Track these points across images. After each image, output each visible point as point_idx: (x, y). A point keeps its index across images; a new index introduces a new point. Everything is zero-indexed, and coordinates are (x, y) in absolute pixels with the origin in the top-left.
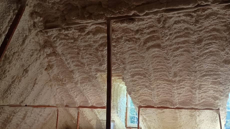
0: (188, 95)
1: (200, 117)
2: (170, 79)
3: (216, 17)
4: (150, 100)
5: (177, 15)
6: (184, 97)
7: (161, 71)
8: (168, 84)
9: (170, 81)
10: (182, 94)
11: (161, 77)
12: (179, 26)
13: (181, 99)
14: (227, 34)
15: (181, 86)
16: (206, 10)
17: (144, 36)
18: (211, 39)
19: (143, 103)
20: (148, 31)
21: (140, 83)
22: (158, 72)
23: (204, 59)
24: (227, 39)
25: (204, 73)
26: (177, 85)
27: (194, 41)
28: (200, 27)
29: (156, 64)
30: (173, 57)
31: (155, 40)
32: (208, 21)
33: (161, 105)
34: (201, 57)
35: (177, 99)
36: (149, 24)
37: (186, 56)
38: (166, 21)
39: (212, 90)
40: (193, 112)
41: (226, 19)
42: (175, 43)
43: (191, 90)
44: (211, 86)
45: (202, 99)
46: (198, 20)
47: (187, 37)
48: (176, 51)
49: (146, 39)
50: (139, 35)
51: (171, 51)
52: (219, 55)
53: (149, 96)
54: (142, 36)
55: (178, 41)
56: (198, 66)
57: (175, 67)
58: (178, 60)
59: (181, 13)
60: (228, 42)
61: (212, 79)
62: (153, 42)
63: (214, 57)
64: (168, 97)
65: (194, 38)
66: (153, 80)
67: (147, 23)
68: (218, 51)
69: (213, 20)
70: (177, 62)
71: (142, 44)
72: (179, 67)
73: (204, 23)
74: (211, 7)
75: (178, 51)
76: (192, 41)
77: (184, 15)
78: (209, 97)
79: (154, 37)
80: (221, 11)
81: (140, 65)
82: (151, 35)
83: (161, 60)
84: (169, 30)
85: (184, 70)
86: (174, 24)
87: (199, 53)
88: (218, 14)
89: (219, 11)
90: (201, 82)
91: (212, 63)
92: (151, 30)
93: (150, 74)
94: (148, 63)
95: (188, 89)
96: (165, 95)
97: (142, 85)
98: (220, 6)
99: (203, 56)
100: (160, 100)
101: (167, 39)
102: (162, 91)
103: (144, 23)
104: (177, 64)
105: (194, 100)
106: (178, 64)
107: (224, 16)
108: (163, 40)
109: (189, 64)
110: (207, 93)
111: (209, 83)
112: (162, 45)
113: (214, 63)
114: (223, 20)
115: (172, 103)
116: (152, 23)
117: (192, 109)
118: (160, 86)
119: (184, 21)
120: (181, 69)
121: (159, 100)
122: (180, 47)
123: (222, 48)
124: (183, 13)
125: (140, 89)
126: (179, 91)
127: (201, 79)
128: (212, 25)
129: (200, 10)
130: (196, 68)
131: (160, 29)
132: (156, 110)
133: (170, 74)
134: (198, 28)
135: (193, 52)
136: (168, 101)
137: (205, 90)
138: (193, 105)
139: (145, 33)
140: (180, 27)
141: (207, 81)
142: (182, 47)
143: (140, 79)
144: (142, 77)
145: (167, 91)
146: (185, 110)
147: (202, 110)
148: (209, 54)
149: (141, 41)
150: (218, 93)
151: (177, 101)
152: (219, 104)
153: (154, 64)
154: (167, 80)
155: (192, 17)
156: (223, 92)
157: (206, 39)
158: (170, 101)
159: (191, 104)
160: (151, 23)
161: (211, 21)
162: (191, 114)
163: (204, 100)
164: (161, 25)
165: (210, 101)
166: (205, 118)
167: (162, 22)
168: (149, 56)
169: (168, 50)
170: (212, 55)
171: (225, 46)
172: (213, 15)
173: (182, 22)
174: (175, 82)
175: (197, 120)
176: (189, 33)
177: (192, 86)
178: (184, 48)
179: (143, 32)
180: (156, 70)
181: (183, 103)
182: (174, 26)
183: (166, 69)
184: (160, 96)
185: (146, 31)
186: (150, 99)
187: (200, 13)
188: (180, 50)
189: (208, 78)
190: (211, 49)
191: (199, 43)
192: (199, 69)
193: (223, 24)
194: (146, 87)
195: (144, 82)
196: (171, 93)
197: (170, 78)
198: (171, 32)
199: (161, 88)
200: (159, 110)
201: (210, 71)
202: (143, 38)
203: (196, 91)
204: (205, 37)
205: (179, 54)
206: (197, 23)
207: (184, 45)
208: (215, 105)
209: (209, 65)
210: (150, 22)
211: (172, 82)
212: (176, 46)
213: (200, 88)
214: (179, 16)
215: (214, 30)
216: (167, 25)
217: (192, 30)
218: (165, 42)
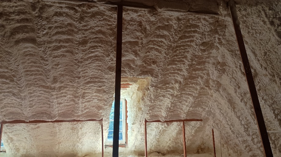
0: (70, 105)
1: (82, 129)
2: (47, 85)
3: (102, 18)
4: (20, 113)
5: (58, 5)
6: (65, 108)
7: (37, 75)
8: (45, 91)
9: (47, 87)
10: (62, 103)
11: (36, 82)
12: (61, 20)
13: (61, 110)
14: (112, 39)
15: (62, 94)
16: (92, 7)
17: (11, 23)
18: (97, 42)
19: (9, 117)
20: (17, 17)
21: (4, 89)
22: (32, 75)
23: (89, 63)
24: (112, 44)
25: (89, 80)
26: (57, 93)
27: (78, 41)
28: (85, 26)
29: (29, 64)
30: (53, 58)
31: (27, 32)
32: (94, 20)
33: (35, 118)
34: (85, 61)
35: (56, 110)
36: (19, 8)
37: (69, 58)
38: (43, 9)
39: (96, 98)
40: (74, 125)
41: (112, 23)
42: (56, 40)
43: (74, 99)
44: (95, 94)
45: (85, 109)
46: (83, 17)
47: (70, 35)
48: (56, 50)
49: (14, 29)
50: (4, 20)
51: (50, 49)
52: (104, 61)
53: (18, 108)
54: (7, 22)
55: (60, 39)
56: (82, 71)
57: (56, 70)
58: (59, 62)
59: (63, 3)
60: (113, 48)
61: (96, 87)
62: (25, 34)
63: (99, 63)
64: (45, 108)
65: (78, 37)
66: (24, 86)
67: (16, 7)
68: (103, 56)
69: (100, 20)
70: (57, 65)
71: (9, 34)
72: (60, 71)
73: (89, 22)
74: (98, 6)
75: (60, 51)
76: (76, 41)
77: (66, 7)
78: (93, 107)
79: (27, 28)
80: (107, 12)
81: (5, 64)
82: (22, 24)
83: (37, 59)
84: (48, 22)
85: (66, 75)
86: (54, 15)
87: (83, 56)
88: (104, 15)
89: (106, 12)
90: (85, 90)
91: (97, 69)
92: (22, 18)
93: (20, 77)
94: (16, 62)
95: (71, 98)
96: (41, 105)
97: (8, 92)
98: (106, 6)
99: (87, 60)
100: (35, 112)
101: (44, 33)
102: (38, 100)
103: (11, 6)
104: (57, 66)
105: (77, 111)
106: (59, 67)
107: (110, 18)
108: (38, 33)
109: (72, 67)
110: (91, 102)
111: (93, 91)
112: (38, 40)
113: (99, 69)
114: (109, 23)
115: (50, 116)
116: (23, 7)
117: (74, 121)
118: (35, 94)
119: (67, 15)
120: (62, 73)
121: (33, 112)
122: (61, 46)
123: (107, 53)
124: (65, 3)
125: (4, 97)
126: (60, 100)
127: (85, 86)
128: (98, 26)
129: (86, 5)
130: (79, 73)
131: (35, 19)
132: (28, 125)
133: (48, 79)
134: (83, 26)
135: (77, 54)
136: (45, 113)
137: (89, 98)
138: (75, 116)
139: (13, 20)
140: (63, 21)
141: (91, 89)
142: (65, 47)
143: (3, 84)
144: (8, 81)
145: (44, 100)
146: (65, 123)
147: (85, 122)
148: (94, 58)
149: (6, 30)
150: (102, 102)
151: (57, 113)
152: (102, 114)
153: (26, 64)
154: (43, 86)
155: (76, 11)
156: (107, 101)
157: (92, 41)
158: (48, 113)
159: (73, 115)
160: (21, 8)
161: (98, 22)
162: (73, 127)
163: (87, 110)
164: (36, 13)
165: (94, 111)
166: (88, 130)
167: (37, 10)
168: (19, 53)
169: (46, 48)
170: (97, 60)
171: (110, 51)
172: (99, 15)
173: (64, 15)
174: (54, 89)
175: (80, 133)
176: (73, 30)
177: (75, 94)
178: (66, 47)
179: (10, 18)
180: (29, 73)
181: (63, 114)
182: (55, 19)
183: (42, 72)
184: (34, 107)
185: (14, 17)
186: (20, 111)
187: (85, 9)
188: (62, 50)
189: (92, 86)
190: (96, 53)
191: (84, 44)
192: (84, 75)
193: (108, 27)
194: (14, 95)
195: (11, 88)
196: (49, 103)
197: (49, 84)
198: (51, 26)
199: (36, 97)
200: (32, 126)
201: (95, 77)
202: (10, 26)
203: (79, 100)
204: (90, 39)
205: (61, 55)
206: (82, 20)
207: (67, 44)
208: (98, 115)
209: (94, 71)
210: (20, 6)
211: (51, 89)
212: (56, 44)
213: (83, 97)
214: (61, 7)
215: (100, 32)
216: (44, 15)
217: (76, 28)
218: (43, 37)
